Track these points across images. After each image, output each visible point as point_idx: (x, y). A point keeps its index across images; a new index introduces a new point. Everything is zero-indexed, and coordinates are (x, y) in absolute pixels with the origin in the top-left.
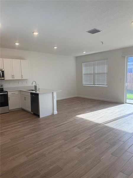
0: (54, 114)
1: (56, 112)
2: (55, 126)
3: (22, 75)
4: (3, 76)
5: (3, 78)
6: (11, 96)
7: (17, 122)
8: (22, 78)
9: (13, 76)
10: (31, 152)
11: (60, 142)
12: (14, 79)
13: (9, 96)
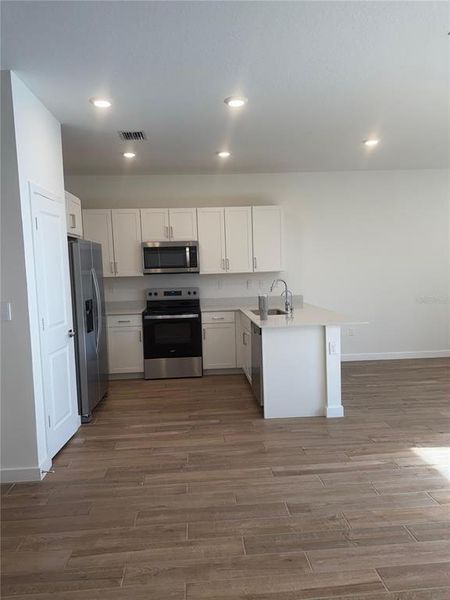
0: (328, 416)
1: (335, 409)
2: (280, 469)
3: (254, 259)
4: (194, 262)
5: (192, 269)
6: (210, 326)
7: (185, 415)
8: (254, 266)
9: (225, 263)
10: (100, 543)
11: (224, 547)
12: (229, 271)
13: (203, 327)
